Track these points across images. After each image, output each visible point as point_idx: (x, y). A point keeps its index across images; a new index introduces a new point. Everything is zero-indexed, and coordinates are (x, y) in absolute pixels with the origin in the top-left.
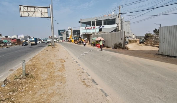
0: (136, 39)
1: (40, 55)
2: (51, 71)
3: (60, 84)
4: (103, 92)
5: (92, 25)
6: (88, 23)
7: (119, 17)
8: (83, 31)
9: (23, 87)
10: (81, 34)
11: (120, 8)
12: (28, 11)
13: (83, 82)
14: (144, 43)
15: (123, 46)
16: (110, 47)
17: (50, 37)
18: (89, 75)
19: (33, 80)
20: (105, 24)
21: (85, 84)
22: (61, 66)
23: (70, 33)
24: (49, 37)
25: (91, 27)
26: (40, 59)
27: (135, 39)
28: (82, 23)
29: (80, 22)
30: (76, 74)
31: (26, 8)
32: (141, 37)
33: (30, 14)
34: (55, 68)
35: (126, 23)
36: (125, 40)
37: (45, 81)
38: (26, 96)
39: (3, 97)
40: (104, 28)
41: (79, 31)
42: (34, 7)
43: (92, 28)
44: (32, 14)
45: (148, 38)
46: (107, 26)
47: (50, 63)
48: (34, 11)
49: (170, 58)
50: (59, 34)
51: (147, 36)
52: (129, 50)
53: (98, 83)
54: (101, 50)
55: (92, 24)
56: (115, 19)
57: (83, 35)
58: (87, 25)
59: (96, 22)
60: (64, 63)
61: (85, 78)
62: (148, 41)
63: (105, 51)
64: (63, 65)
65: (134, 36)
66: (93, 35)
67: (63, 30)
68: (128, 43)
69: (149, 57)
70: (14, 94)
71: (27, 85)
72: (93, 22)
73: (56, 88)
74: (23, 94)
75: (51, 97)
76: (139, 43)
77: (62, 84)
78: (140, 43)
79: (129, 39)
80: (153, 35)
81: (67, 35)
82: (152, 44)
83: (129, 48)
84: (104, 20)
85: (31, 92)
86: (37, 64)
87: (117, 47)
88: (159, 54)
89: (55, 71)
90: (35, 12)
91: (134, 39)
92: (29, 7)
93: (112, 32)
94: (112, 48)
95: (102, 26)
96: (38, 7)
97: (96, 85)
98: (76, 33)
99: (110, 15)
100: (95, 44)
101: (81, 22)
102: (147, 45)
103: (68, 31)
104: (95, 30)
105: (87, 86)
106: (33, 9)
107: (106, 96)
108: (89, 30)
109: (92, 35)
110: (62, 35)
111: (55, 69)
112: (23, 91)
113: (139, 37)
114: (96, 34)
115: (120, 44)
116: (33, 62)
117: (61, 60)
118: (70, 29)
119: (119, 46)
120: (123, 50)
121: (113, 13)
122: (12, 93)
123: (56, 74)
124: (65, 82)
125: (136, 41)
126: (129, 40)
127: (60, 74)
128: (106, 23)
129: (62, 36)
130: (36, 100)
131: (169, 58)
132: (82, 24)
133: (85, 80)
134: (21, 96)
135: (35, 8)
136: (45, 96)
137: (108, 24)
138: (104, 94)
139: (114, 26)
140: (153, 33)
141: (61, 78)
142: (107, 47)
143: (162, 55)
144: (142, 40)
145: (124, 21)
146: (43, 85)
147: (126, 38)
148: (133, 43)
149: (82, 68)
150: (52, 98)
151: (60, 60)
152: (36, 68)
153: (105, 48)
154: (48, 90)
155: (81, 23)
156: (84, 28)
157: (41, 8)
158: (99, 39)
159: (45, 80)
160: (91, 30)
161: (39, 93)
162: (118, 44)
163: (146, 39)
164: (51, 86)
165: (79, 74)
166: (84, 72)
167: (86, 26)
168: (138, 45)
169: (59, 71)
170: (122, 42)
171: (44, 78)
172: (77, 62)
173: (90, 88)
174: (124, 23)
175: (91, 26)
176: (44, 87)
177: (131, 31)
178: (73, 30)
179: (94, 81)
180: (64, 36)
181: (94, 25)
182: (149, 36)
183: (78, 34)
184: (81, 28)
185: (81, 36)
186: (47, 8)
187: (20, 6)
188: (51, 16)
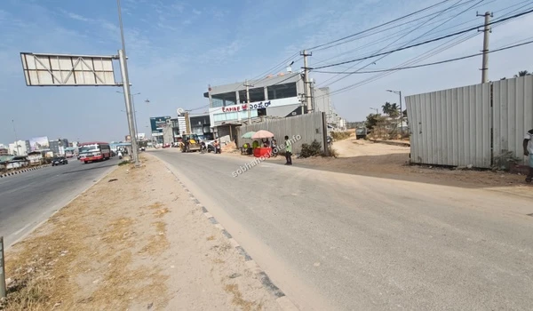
0: (348, 128)
5: (238, 101)
6: (230, 97)
7: (304, 77)
8: (218, 116)
10: (212, 125)
11: (305, 55)
12: (52, 70)
14: (368, 138)
15: (322, 149)
17: (129, 138)
20: (271, 97)
23: (183, 126)
24: (126, 137)
25: (236, 106)
27: (346, 130)
28: (213, 97)
29: (206, 95)
31: (45, 61)
32: (357, 123)
33: (59, 79)
34: (132, 239)
35: (323, 93)
36: (325, 133)
40: (269, 106)
41: (207, 118)
42: (71, 58)
43: (241, 109)
44: (65, 78)
45: (375, 125)
46: (276, 102)
48: (71, 68)
49: (440, 171)
50: (154, 128)
51: (373, 121)
55: (238, 97)
56: (295, 83)
57: (218, 127)
58: (226, 102)
60: (166, 218)
62: (376, 132)
64: (162, 226)
65: (342, 124)
66: (244, 125)
67: (163, 119)
68: (331, 139)
72: (240, 92)
76: (355, 138)
78: (359, 137)
79: (333, 130)
80: (385, 117)
81: (176, 130)
82: (385, 138)
83: (337, 152)
84: (268, 87)
87: (309, 151)
90: (73, 71)
91: (342, 129)
92: (54, 57)
93: (290, 115)
94: (296, 157)
95: (264, 102)
98: (200, 123)
99: (282, 74)
101: (211, 93)
102: (375, 142)
103: (176, 120)
104: (249, 114)
106: (67, 64)
108: (231, 114)
109: (241, 125)
110: (161, 131)
114: (250, 123)
115: (316, 145)
117: (157, 207)
118: (183, 115)
120: (324, 159)
121: (289, 69)
125: (348, 135)
126: (333, 133)
128: (275, 94)
129: (161, 134)
131: (437, 170)
132: (214, 100)
135: (74, 61)
137: (279, 96)
139: (293, 101)
140: (383, 115)
144: (361, 131)
145: (316, 87)
147: (327, 129)
148: (341, 139)
151: (152, 207)
155: (210, 97)
156: (219, 110)
157: (92, 59)
158: (264, 134)
160: (237, 114)
162: (310, 144)
163: (370, 127)
167: (225, 105)
170: (320, 138)
172: (205, 210)
174: (317, 94)
175: (236, 103)
177: (334, 111)
178: (190, 116)
180: (168, 134)
181: (243, 99)
182: (376, 121)
183: (204, 126)
184: (211, 110)
185: (212, 131)
186: (110, 59)
187: (25, 54)
188: (125, 80)
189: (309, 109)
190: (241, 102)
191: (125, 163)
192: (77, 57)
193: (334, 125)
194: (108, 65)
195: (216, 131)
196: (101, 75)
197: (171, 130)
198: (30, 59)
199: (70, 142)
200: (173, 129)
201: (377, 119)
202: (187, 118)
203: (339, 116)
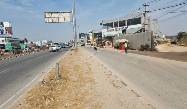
0: (167, 39)
1: (66, 59)
2: (79, 73)
3: (90, 85)
4: (135, 93)
5: (114, 27)
6: (110, 25)
7: (145, 15)
8: (105, 33)
9: (59, 87)
10: (103, 36)
11: (146, 6)
12: (52, 17)
13: (112, 83)
14: (177, 44)
15: (150, 47)
16: (135, 50)
17: (71, 41)
18: (117, 78)
19: (66, 81)
20: (128, 24)
21: (115, 86)
22: (87, 69)
23: (91, 36)
25: (113, 29)
26: (67, 63)
27: (165, 40)
28: (104, 25)
29: (101, 24)
30: (104, 76)
31: (50, 14)
32: (172, 36)
33: (54, 20)
34: (82, 70)
35: (154, 22)
36: (152, 40)
37: (76, 82)
38: (63, 94)
39: (45, 94)
40: (127, 28)
41: (101, 34)
42: (58, 13)
43: (115, 30)
44: (56, 20)
45: (182, 37)
46: (130, 27)
47: (77, 66)
48: (57, 17)
50: (80, 37)
52: (158, 52)
53: (127, 85)
54: (126, 53)
55: (114, 25)
56: (140, 18)
57: (105, 37)
59: (118, 23)
60: (90, 66)
61: (114, 80)
62: (182, 41)
63: (130, 54)
64: (90, 68)
65: (163, 36)
66: (116, 37)
67: (84, 34)
68: (156, 44)
70: (53, 92)
71: (62, 85)
72: (115, 23)
73: (88, 88)
74: (60, 92)
75: (85, 95)
76: (170, 43)
77: (92, 85)
78: (172, 43)
79: (158, 39)
81: (88, 38)
83: (158, 49)
84: (127, 20)
85: (66, 91)
86: (65, 67)
87: (144, 49)
89: (84, 73)
90: (58, 17)
91: (163, 39)
92: (53, 13)
93: (137, 32)
94: (138, 50)
95: (125, 27)
96: (61, 12)
97: (126, 87)
98: (97, 36)
99: (134, 14)
100: (119, 47)
101: (103, 23)
102: (181, 46)
103: (89, 34)
104: (118, 32)
105: (117, 87)
106: (56, 15)
107: (139, 96)
108: (110, 32)
109: (114, 37)
110: (83, 38)
111: (82, 72)
112: (60, 90)
113: (170, 37)
114: (119, 36)
115: (147, 46)
116: (61, 65)
117: (87, 63)
118: (91, 32)
119: (147, 47)
120: (151, 52)
121: (138, 11)
122: (51, 91)
123: (85, 76)
124: (95, 84)
125: (166, 42)
126: (158, 41)
127: (88, 76)
128: (130, 23)
129: (83, 40)
130: (72, 97)
132: (104, 26)
133: (114, 82)
134: (60, 94)
135: (59, 14)
136: (80, 95)
137: (132, 24)
138: (136, 95)
139: (139, 26)
141: (90, 80)
142: (132, 49)
144: (173, 40)
145: (150, 19)
146: (75, 85)
147: (154, 39)
148: (162, 44)
149: (109, 71)
150: (86, 97)
151: (85, 63)
152: (65, 71)
153: (130, 50)
154: (80, 90)
155: (102, 25)
156: (106, 30)
157: (64, 13)
158: (123, 40)
159: (76, 81)
160: (113, 32)
161: (73, 92)
162: (144, 45)
163: (179, 38)
164: (82, 86)
165: (107, 76)
166: (112, 75)
167: (108, 28)
168: (169, 46)
169: (87, 73)
170: (150, 43)
171: (74, 80)
172: (102, 65)
173: (120, 89)
174: (151, 22)
175: (113, 27)
176: (77, 87)
177: (160, 30)
178: (94, 33)
179: (123, 83)
181: (116, 26)
182: (183, 35)
183: (99, 37)
184: (102, 30)
185: (102, 39)
186: (69, 12)
187: (45, 12)
188: (73, 20)
189: (146, 29)
190: (115, 27)
191: (72, 50)
192: (59, 13)
193: (159, 37)
194: (68, 15)
195: (104, 39)
196: (66, 18)
197: (86, 38)
198: (47, 14)
199: (53, 42)
200: (87, 38)
201: (184, 34)
202: (93, 34)
203: (162, 33)
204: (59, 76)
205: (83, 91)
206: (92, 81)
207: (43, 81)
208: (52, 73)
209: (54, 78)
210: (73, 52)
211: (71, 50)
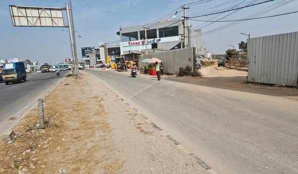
0: (213, 59)
1: (57, 92)
2: (84, 115)
3: (102, 134)
4: (172, 139)
5: (139, 38)
6: (133, 35)
7: (183, 23)
8: (126, 48)
9: (45, 142)
10: (122, 54)
11: (185, 9)
12: (27, 17)
13: (139, 128)
14: (226, 66)
15: (192, 71)
16: (172, 74)
17: (68, 60)
18: (146, 118)
19: (58, 130)
20: (161, 36)
21: (142, 131)
22: (97, 107)
23: (102, 52)
24: (66, 60)
25: (138, 41)
26: (60, 98)
27: (211, 60)
28: (123, 34)
29: (118, 33)
30: (124, 118)
31: (23, 11)
32: (220, 55)
33: (31, 22)
34: (88, 110)
35: (197, 34)
36: (195, 61)
37: (78, 131)
38: (53, 154)
39: (17, 157)
40: (160, 42)
41: (119, 49)
42: (38, 9)
43: (141, 44)
44: (34, 22)
45: (231, 57)
46: (164, 40)
47: (78, 104)
48: (38, 16)
49: (265, 87)
50: (84, 54)
51: (230, 54)
52: (203, 78)
53: (161, 128)
54: (158, 80)
55: (139, 36)
56: (177, 27)
57: (126, 55)
58: (131, 38)
59: (146, 33)
60: (102, 103)
61: (140, 122)
62: (232, 62)
64: (101, 106)
65: (209, 55)
66: (142, 55)
67: (89, 48)
68: (200, 66)
69: (233, 87)
70: (34, 153)
71: (50, 139)
72: (141, 32)
73: (98, 139)
74: (47, 151)
75: (94, 152)
76: (217, 65)
77: (105, 133)
78: (219, 65)
79: (202, 59)
80: (239, 52)
81: (98, 56)
82: (237, 66)
83: (202, 74)
84: (160, 29)
85: (59, 147)
86: (57, 105)
87: (184, 73)
88: (248, 82)
89: (91, 114)
90: (39, 17)
91: (209, 59)
92: (28, 8)
93: (173, 48)
94: (175, 76)
95: (156, 39)
96: (45, 9)
97: (160, 131)
98: (113, 52)
99: (169, 20)
100: (149, 70)
101: (121, 32)
102: (230, 68)
103: (98, 50)
104: (146, 47)
105: (146, 133)
106: (35, 13)
107: (177, 144)
108: (135, 47)
109: (141, 54)
110: (88, 57)
111: (89, 113)
112: (47, 148)
113: (217, 56)
114: (147, 53)
115: (188, 69)
116: (48, 103)
117: (96, 98)
118: (103, 46)
119: (187, 71)
120: (193, 78)
121: (174, 17)
122: (29, 151)
123: (93, 119)
124: (111, 131)
125: (212, 63)
126: (201, 61)
127: (99, 119)
128: (164, 34)
129: (88, 59)
130: (71, 157)
131: (263, 87)
132: (123, 37)
133: (141, 126)
134: (46, 154)
135: (40, 11)
136: (84, 152)
137: (166, 36)
138: (173, 142)
139: (176, 39)
140: (238, 49)
141: (102, 125)
142: (168, 74)
143: (252, 83)
144: (221, 61)
145: (192, 29)
146: (76, 136)
147: (197, 59)
148: (207, 66)
149: (134, 109)
150: (95, 154)
151: (93, 98)
152: (57, 112)
154: (86, 144)
155: (121, 35)
156: (126, 44)
157: (50, 9)
158: (154, 60)
159: (77, 129)
160: (138, 47)
161: (73, 148)
162: (184, 68)
163: (227, 58)
164: (89, 137)
165: (129, 117)
166: (137, 114)
167: (130, 40)
168: (216, 69)
169: (96, 114)
170: (191, 65)
171: (74, 127)
172: (122, 100)
173: (151, 136)
174: (193, 34)
175: (137, 39)
176: (78, 139)
177: (204, 47)
178: (107, 47)
179: (155, 126)
180: (93, 58)
181: (142, 37)
182: (232, 54)
183: (116, 54)
184: (121, 43)
186: (61, 10)
187: (12, 6)
188: (70, 23)
189: (185, 45)
190: (141, 38)
191: (70, 75)
192: (41, 9)
193: (203, 56)
194: (59, 13)
195: (124, 57)
196: (55, 20)
197: (95, 56)
198: (15, 9)
199: (31, 62)
201: (233, 53)
202: (105, 48)
203: (207, 50)
204: (45, 123)
205: (90, 145)
206: (106, 127)
207: (13, 134)
208: (30, 118)
209: (35, 127)
210: (72, 79)
211: (67, 76)
